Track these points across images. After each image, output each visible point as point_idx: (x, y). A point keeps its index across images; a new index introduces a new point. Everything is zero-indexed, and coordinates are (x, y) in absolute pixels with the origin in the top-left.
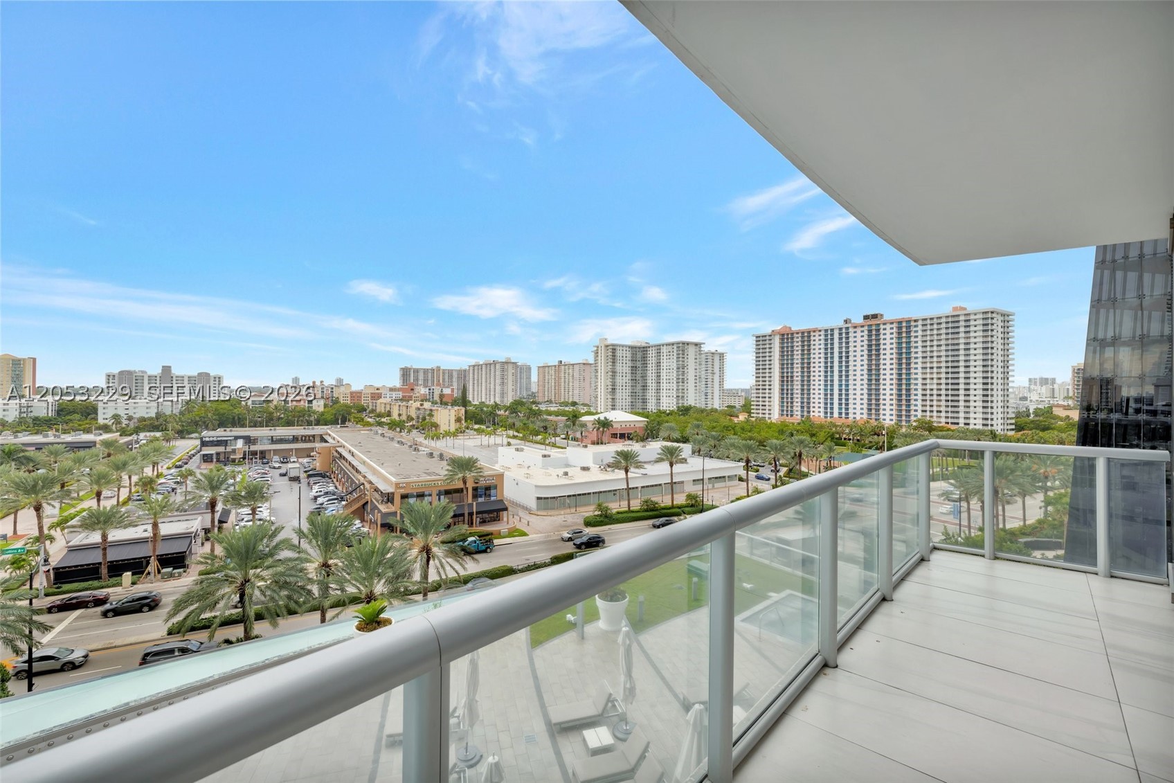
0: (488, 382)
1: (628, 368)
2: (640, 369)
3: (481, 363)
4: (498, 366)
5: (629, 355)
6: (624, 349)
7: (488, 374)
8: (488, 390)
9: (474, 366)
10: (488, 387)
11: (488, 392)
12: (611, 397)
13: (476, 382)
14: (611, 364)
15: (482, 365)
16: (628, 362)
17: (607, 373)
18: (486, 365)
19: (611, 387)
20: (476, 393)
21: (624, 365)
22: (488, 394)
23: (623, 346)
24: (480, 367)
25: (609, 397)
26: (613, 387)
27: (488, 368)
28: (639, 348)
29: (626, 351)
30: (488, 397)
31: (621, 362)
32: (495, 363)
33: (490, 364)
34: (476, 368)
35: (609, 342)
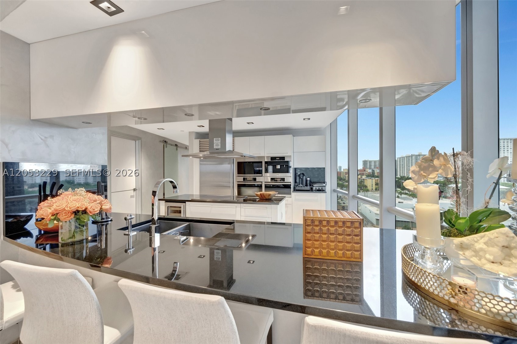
0: (408, 166)
3: (404, 156)
4: (413, 157)
7: (408, 162)
8: (408, 170)
9: (400, 158)
10: (408, 169)
11: (408, 171)
13: (401, 166)
15: (404, 157)
18: (407, 157)
20: (401, 171)
22: (408, 172)
24: (403, 158)
27: (408, 159)
30: (408, 173)
32: (412, 156)
33: (409, 156)
34: (401, 159)
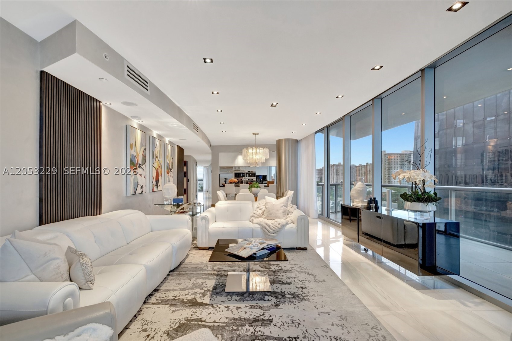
1: (398, 165)
2: (407, 165)
5: (399, 158)
6: (396, 155)
12: (388, 180)
14: (388, 163)
16: (398, 162)
17: (386, 168)
19: (388, 175)
21: (396, 164)
23: (395, 154)
25: (387, 180)
26: (389, 175)
28: (406, 154)
29: (397, 156)
31: (394, 162)
35: (387, 152)
